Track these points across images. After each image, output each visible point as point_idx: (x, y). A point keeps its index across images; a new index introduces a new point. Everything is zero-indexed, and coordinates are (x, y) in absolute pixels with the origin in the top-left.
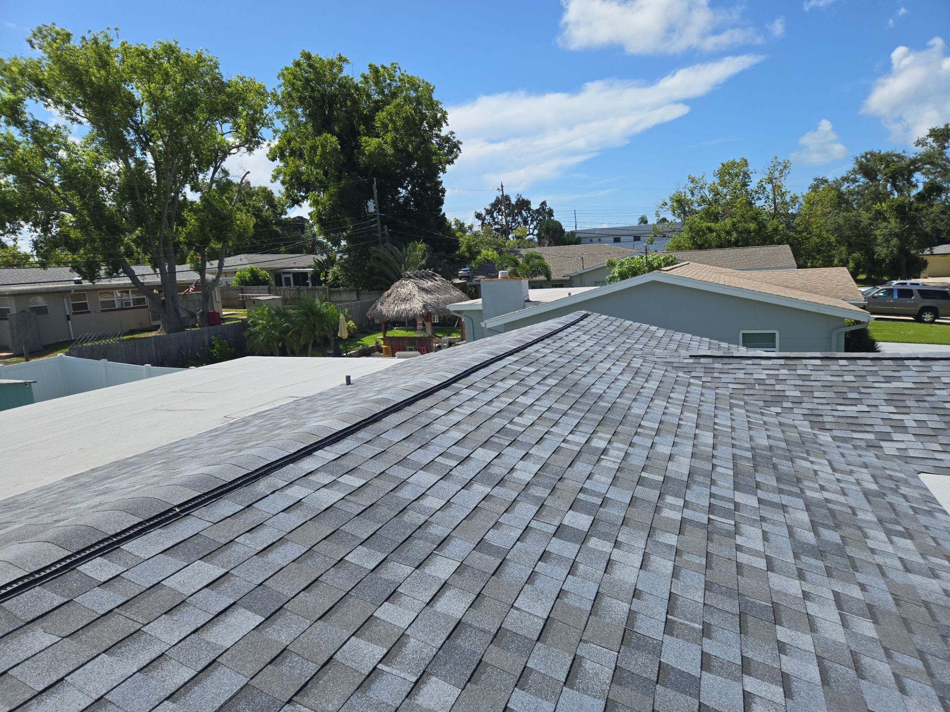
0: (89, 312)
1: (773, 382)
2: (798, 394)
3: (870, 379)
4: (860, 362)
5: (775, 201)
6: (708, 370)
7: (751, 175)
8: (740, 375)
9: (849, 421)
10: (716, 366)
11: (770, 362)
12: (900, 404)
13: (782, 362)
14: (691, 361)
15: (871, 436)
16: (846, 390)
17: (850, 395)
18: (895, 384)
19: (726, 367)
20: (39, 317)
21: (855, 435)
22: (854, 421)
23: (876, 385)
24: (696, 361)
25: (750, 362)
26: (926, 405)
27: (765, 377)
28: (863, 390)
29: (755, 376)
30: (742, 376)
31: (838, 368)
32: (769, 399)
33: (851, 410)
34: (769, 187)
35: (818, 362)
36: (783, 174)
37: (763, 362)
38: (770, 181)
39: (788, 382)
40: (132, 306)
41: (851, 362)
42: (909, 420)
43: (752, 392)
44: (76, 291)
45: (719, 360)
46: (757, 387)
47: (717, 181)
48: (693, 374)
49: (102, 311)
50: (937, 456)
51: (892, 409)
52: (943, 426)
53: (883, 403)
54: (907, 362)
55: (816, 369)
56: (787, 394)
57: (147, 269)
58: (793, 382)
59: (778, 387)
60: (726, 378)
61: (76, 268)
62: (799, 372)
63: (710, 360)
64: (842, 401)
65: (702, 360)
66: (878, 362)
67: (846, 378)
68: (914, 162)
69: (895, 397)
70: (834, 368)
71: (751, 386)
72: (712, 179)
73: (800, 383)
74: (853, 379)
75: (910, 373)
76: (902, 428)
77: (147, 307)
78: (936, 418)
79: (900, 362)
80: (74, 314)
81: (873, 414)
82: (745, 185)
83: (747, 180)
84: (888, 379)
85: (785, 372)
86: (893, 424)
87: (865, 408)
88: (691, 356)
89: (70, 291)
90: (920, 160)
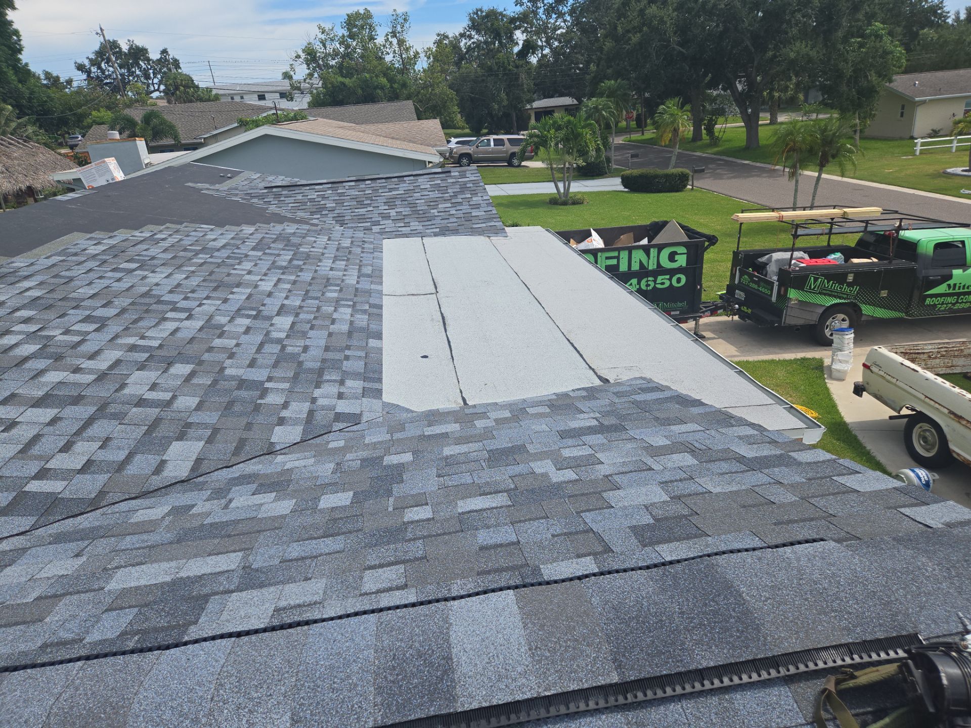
1: (320, 199)
2: (334, 205)
3: (380, 191)
4: (379, 181)
5: (401, 56)
6: (278, 196)
7: (376, 28)
8: (300, 197)
9: (360, 217)
10: (284, 193)
11: (321, 187)
12: (392, 204)
13: (330, 186)
14: (266, 191)
15: (369, 224)
16: (364, 199)
17: (365, 202)
18: (394, 193)
19: (291, 193)
21: (359, 225)
22: (363, 217)
23: (383, 194)
24: (270, 190)
25: (308, 188)
26: (406, 203)
27: (315, 197)
28: (374, 198)
29: (309, 197)
30: (301, 198)
31: (364, 186)
32: (315, 210)
33: (362, 211)
34: (395, 41)
35: (353, 184)
36: (405, 28)
37: (317, 187)
38: (394, 34)
39: (330, 198)
41: (373, 181)
42: (393, 213)
43: (304, 207)
45: (286, 188)
46: (308, 204)
47: (346, 33)
48: (266, 200)
50: (400, 229)
51: (387, 207)
52: (410, 213)
53: (383, 204)
54: (405, 179)
55: (351, 188)
56: (327, 206)
58: (333, 198)
59: (322, 202)
60: (288, 200)
62: (339, 191)
63: (280, 189)
64: (359, 206)
65: (274, 190)
66: (389, 180)
67: (367, 192)
68: (513, 20)
69: (391, 200)
70: (361, 186)
71: (305, 204)
72: (341, 32)
73: (338, 198)
74: (370, 192)
75: (404, 185)
76: (387, 217)
78: (409, 209)
79: (402, 179)
81: (375, 212)
82: (372, 38)
83: (373, 33)
84: (391, 190)
85: (330, 192)
86: (383, 215)
87: (371, 209)
88: (266, 188)
90: (518, 19)
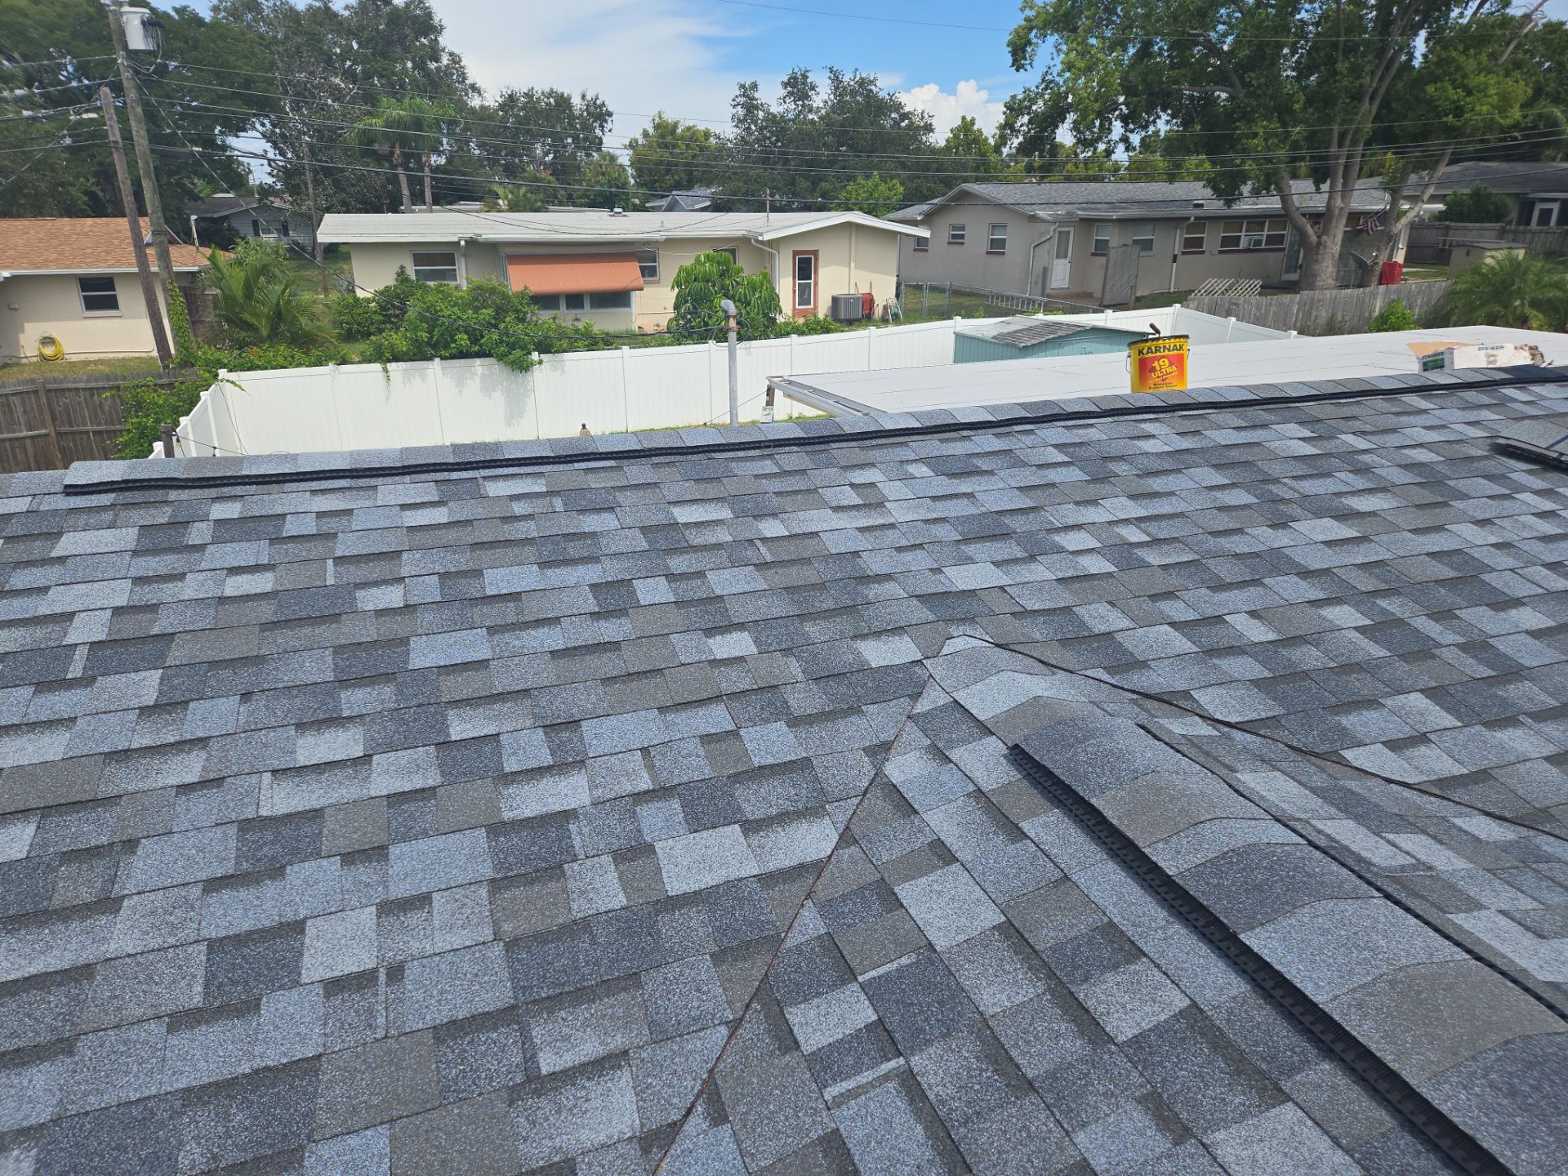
0: (1203, 252)
20: (1142, 254)
40: (1263, 246)
44: (1196, 218)
49: (1220, 252)
57: (1307, 185)
61: (1212, 183)
77: (1283, 250)
80: (1184, 253)
89: (1189, 218)
